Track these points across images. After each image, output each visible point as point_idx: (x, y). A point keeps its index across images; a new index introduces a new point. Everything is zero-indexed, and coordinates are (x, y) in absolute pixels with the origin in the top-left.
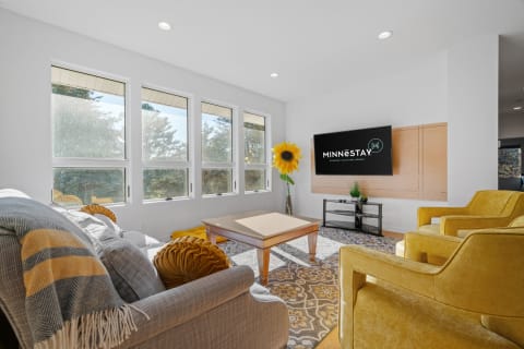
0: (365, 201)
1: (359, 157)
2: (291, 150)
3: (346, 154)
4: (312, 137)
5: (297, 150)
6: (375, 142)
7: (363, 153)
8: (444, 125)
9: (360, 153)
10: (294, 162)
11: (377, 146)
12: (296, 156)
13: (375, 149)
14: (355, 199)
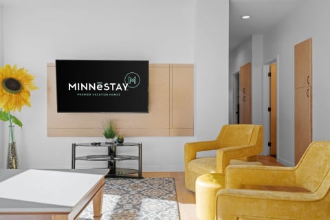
0: (121, 142)
1: (115, 92)
2: (19, 78)
3: (99, 87)
4: (54, 63)
5: (29, 79)
6: (132, 76)
7: (119, 87)
8: (192, 66)
9: (115, 87)
10: (23, 95)
11: (134, 80)
12: (26, 87)
13: (132, 84)
14: (110, 140)
